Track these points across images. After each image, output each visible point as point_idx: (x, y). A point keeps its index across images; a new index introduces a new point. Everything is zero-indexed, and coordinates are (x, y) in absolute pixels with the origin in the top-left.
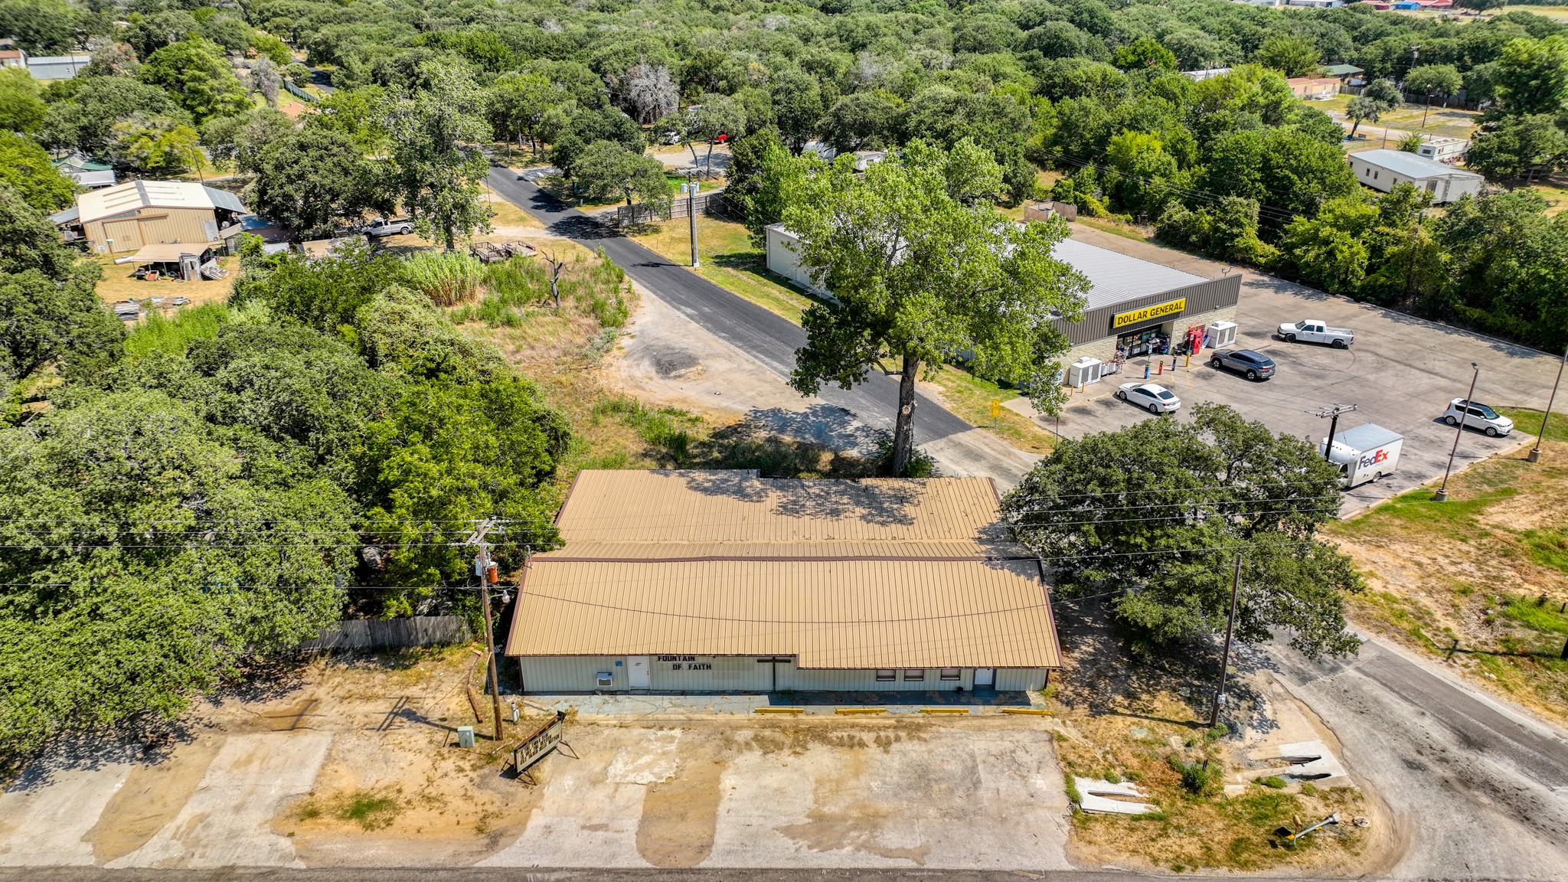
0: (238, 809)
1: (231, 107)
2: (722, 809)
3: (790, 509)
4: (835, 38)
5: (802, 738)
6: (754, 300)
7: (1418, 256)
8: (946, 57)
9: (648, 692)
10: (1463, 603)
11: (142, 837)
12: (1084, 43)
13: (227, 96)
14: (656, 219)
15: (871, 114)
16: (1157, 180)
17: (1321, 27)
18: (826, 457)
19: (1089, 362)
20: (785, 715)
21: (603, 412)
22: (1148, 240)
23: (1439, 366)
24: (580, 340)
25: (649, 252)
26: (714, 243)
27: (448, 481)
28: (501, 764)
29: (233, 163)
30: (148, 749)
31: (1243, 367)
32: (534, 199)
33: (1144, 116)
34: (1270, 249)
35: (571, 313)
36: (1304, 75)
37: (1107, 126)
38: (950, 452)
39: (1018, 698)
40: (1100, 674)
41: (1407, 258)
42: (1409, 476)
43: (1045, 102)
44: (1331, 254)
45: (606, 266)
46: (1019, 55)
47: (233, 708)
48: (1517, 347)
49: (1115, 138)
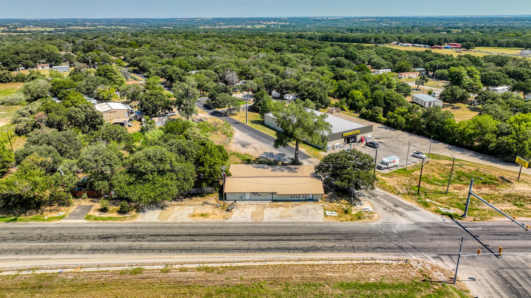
0: (181, 215)
1: (120, 82)
2: (265, 215)
3: (274, 170)
4: (279, 61)
5: (277, 206)
6: (262, 131)
7: (416, 121)
8: (310, 67)
9: (249, 200)
10: (404, 187)
11: (167, 219)
12: (347, 63)
13: (119, 79)
14: (236, 112)
15: (289, 85)
16: (360, 102)
17: (415, 57)
18: (280, 163)
19: (338, 144)
20: (275, 203)
21: (232, 155)
22: (358, 117)
23: (416, 145)
24: (223, 140)
25: (235, 120)
26: (251, 118)
27: (214, 161)
28: (225, 209)
29: (126, 97)
30: (161, 208)
31: (372, 145)
32: (203, 107)
33: (359, 86)
34: (385, 119)
35: (220, 134)
36: (408, 71)
37: (350, 88)
38: (307, 162)
39: (317, 201)
40: (332, 197)
41: (413, 121)
42: (401, 166)
43: (335, 81)
44: (397, 120)
45: (226, 123)
46: (330, 66)
47: (174, 203)
48: (435, 141)
49: (351, 91)
